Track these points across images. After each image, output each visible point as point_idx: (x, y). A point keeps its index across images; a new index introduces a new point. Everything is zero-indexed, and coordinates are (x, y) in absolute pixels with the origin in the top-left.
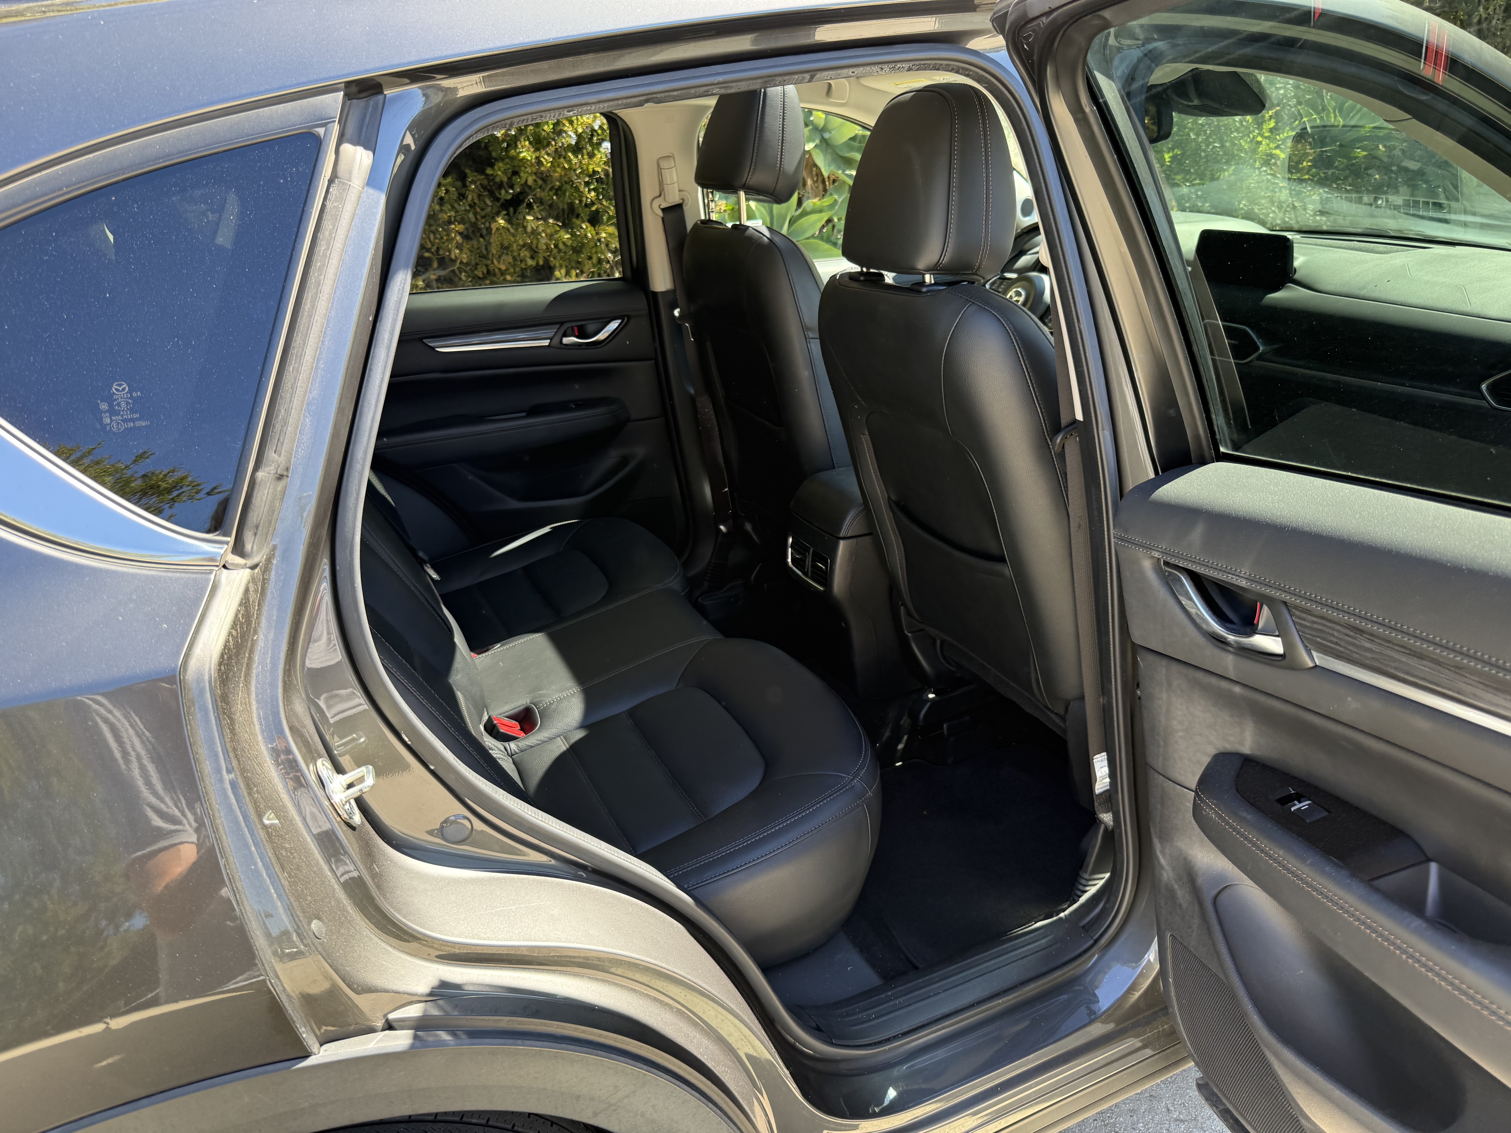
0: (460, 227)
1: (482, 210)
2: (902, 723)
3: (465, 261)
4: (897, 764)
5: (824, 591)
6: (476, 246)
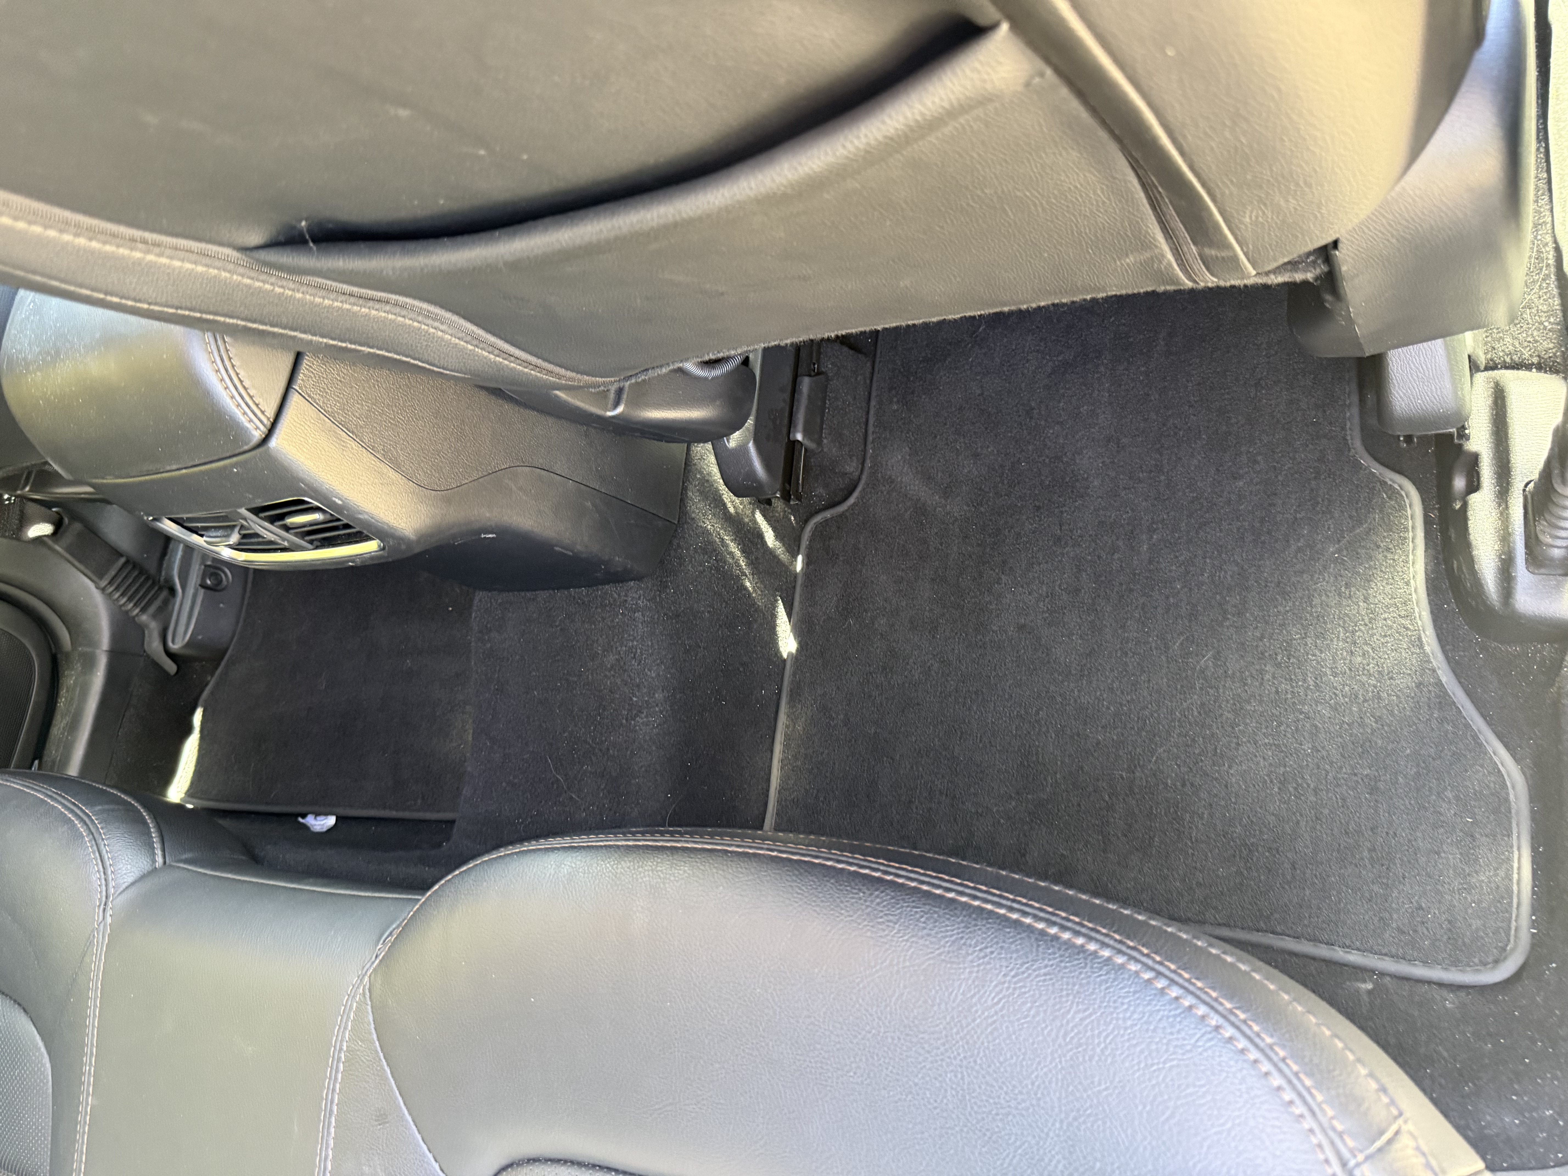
5: (381, 548)
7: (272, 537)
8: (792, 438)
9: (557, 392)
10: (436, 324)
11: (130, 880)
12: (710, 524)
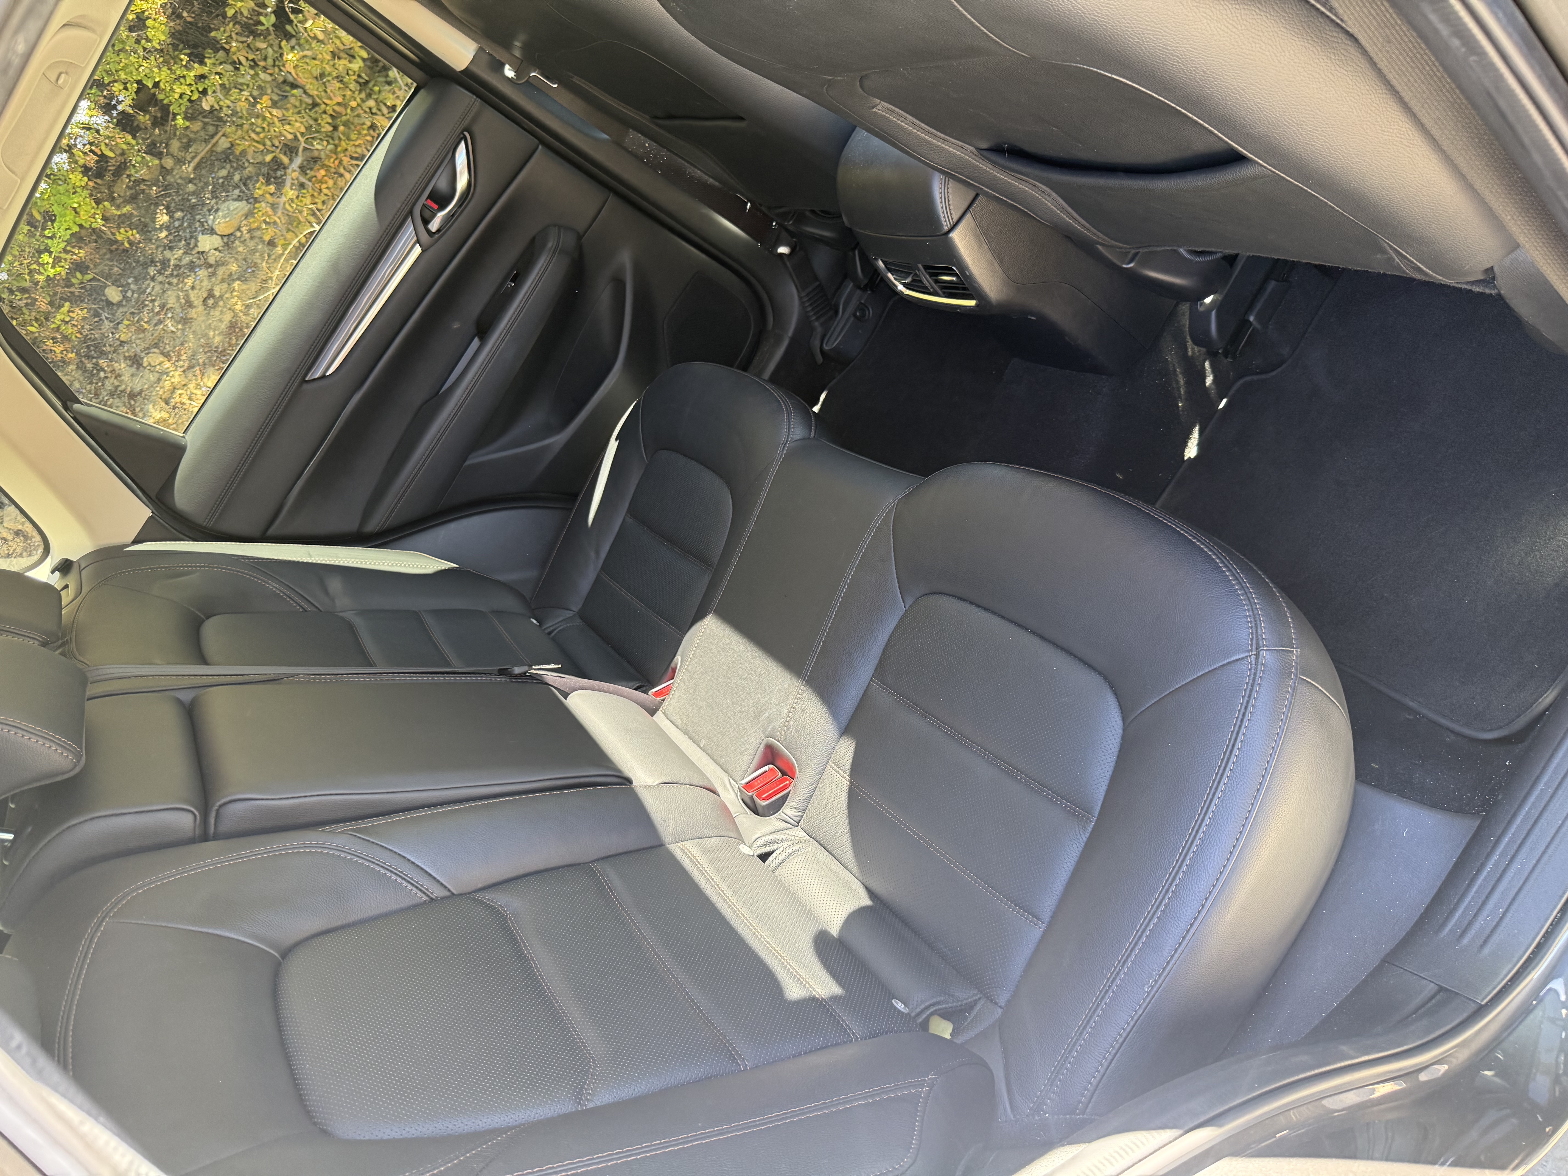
0: (265, 101)
1: (265, 59)
2: (1190, 353)
3: (303, 130)
4: (1221, 406)
5: (977, 305)
6: (297, 104)
7: (928, 285)
8: (1246, 318)
9: (1098, 246)
10: (1046, 197)
11: (798, 438)
12: (1171, 357)
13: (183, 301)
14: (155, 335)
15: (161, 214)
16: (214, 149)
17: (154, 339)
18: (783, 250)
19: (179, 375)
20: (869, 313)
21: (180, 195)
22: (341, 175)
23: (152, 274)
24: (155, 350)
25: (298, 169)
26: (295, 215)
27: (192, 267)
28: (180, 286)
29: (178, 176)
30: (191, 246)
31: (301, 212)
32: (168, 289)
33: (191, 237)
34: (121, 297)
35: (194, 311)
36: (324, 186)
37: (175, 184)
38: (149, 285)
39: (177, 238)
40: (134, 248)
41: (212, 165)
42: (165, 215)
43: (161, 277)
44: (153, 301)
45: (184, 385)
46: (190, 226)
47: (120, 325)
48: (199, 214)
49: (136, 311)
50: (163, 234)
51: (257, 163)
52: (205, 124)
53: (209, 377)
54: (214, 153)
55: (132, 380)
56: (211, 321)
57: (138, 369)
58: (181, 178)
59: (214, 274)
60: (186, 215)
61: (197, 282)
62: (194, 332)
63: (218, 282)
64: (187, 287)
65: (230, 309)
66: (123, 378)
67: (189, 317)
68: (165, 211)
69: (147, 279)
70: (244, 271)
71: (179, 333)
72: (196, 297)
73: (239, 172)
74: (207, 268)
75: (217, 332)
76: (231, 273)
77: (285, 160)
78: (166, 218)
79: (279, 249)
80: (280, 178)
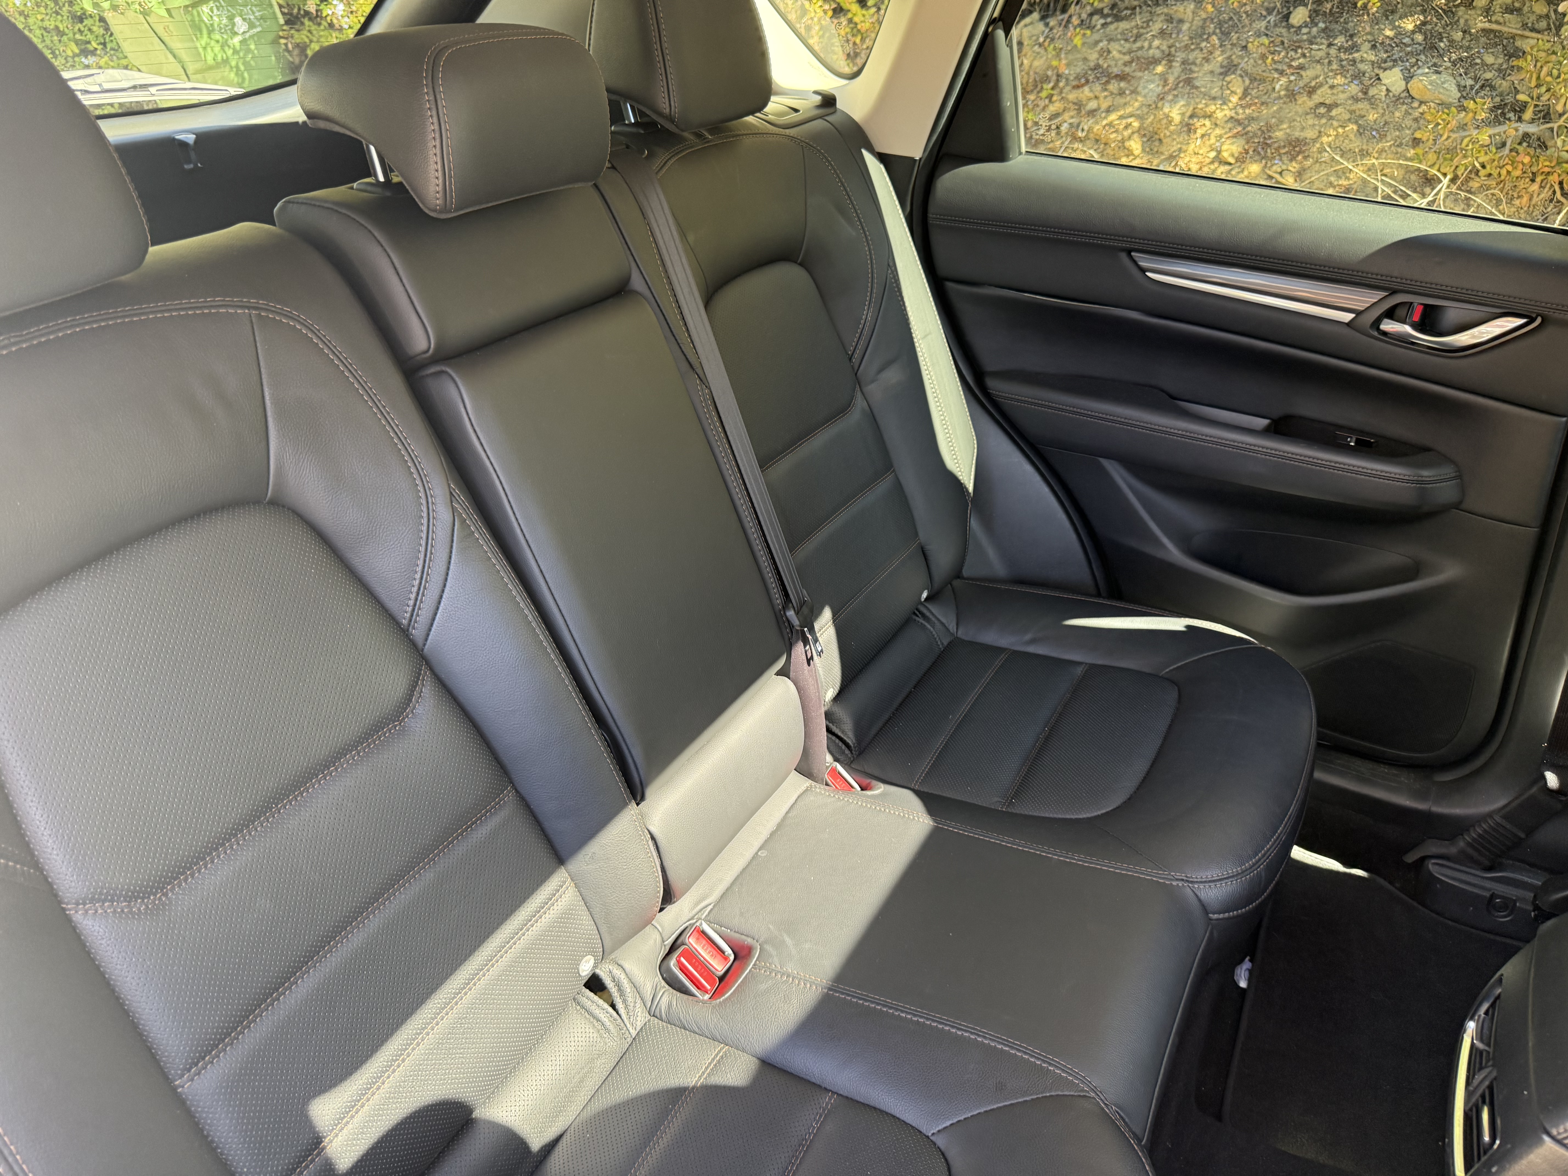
11: (1203, 897)
13: (1313, 84)
14: (1264, 74)
15: (1414, 21)
16: (1517, 38)
17: (1259, 75)
18: (1552, 780)
19: (1225, 115)
20: (1505, 917)
21: (1444, 29)
22: (1533, 181)
23: (1336, 42)
24: (1247, 82)
25: (1521, 132)
26: (1459, 151)
27: (1358, 76)
28: (1331, 74)
29: (1467, 17)
30: (1383, 65)
31: (1465, 157)
32: (1323, 64)
33: (1395, 61)
34: (1298, 25)
35: (1305, 98)
36: (1509, 168)
37: (1456, 18)
38: (1322, 44)
39: (1389, 49)
40: (1361, 12)
41: (1496, 45)
42: (1413, 24)
43: (1335, 51)
44: (1304, 55)
45: (1216, 125)
46: (1407, 54)
47: (1264, 37)
48: (1426, 56)
49: (1286, 45)
50: (1388, 33)
51: (1515, 88)
52: (1547, 16)
53: (1232, 144)
54: (1512, 41)
55: (1206, 74)
56: (1298, 119)
57: (1221, 74)
58: (1466, 21)
59: (1356, 100)
60: (1420, 44)
61: (1341, 88)
62: (1281, 108)
63: (1348, 108)
64: (1330, 82)
65: (1320, 132)
66: (1206, 65)
67: (1297, 97)
68: (1418, 23)
69: (1327, 40)
70: (1371, 128)
71: (1274, 95)
72: (1323, 95)
73: (1497, 74)
74: (1361, 91)
75: (1288, 131)
76: (1364, 116)
77: (1528, 115)
78: (1410, 27)
79: (1411, 153)
80: (1505, 118)
